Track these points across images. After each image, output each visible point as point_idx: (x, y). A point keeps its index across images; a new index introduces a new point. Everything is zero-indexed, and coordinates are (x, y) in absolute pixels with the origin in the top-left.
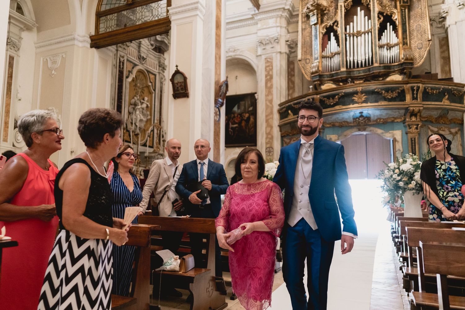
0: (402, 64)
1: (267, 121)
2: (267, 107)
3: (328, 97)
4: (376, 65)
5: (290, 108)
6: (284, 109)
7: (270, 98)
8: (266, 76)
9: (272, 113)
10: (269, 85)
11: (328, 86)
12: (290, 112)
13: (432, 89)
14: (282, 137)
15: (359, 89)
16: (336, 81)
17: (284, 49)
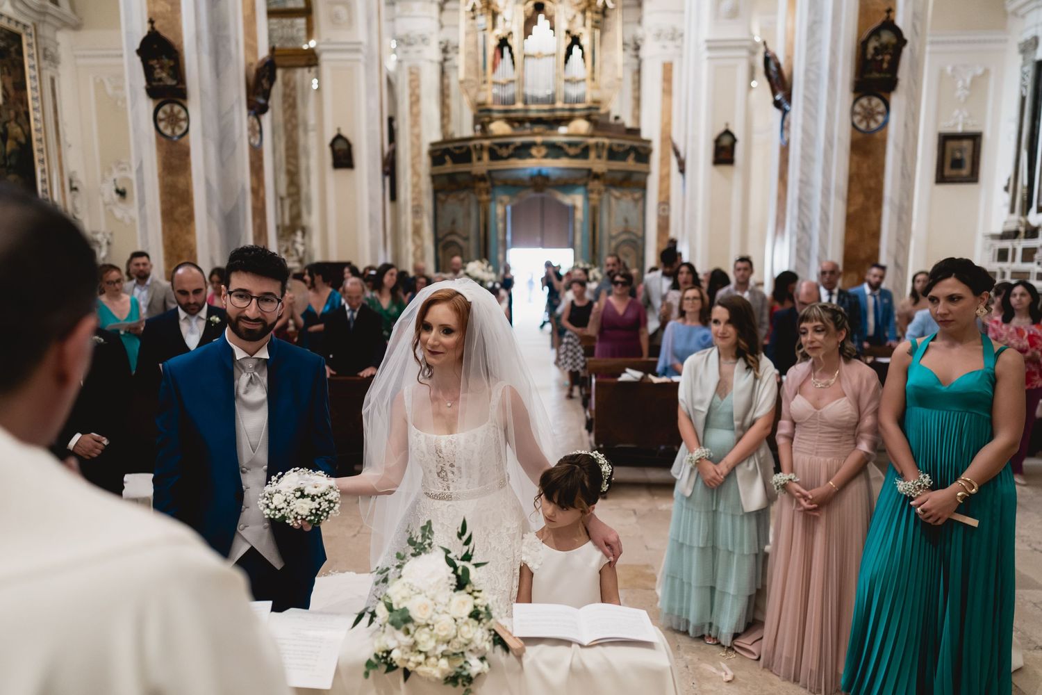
0: (589, 108)
1: (413, 166)
2: (413, 144)
3: (501, 145)
4: (559, 105)
5: (447, 151)
6: (438, 153)
7: (416, 130)
8: (412, 95)
9: (419, 154)
10: (415, 110)
11: (499, 127)
12: (447, 158)
13: (619, 145)
14: (436, 192)
15: (539, 139)
16: (510, 121)
17: (437, 56)
